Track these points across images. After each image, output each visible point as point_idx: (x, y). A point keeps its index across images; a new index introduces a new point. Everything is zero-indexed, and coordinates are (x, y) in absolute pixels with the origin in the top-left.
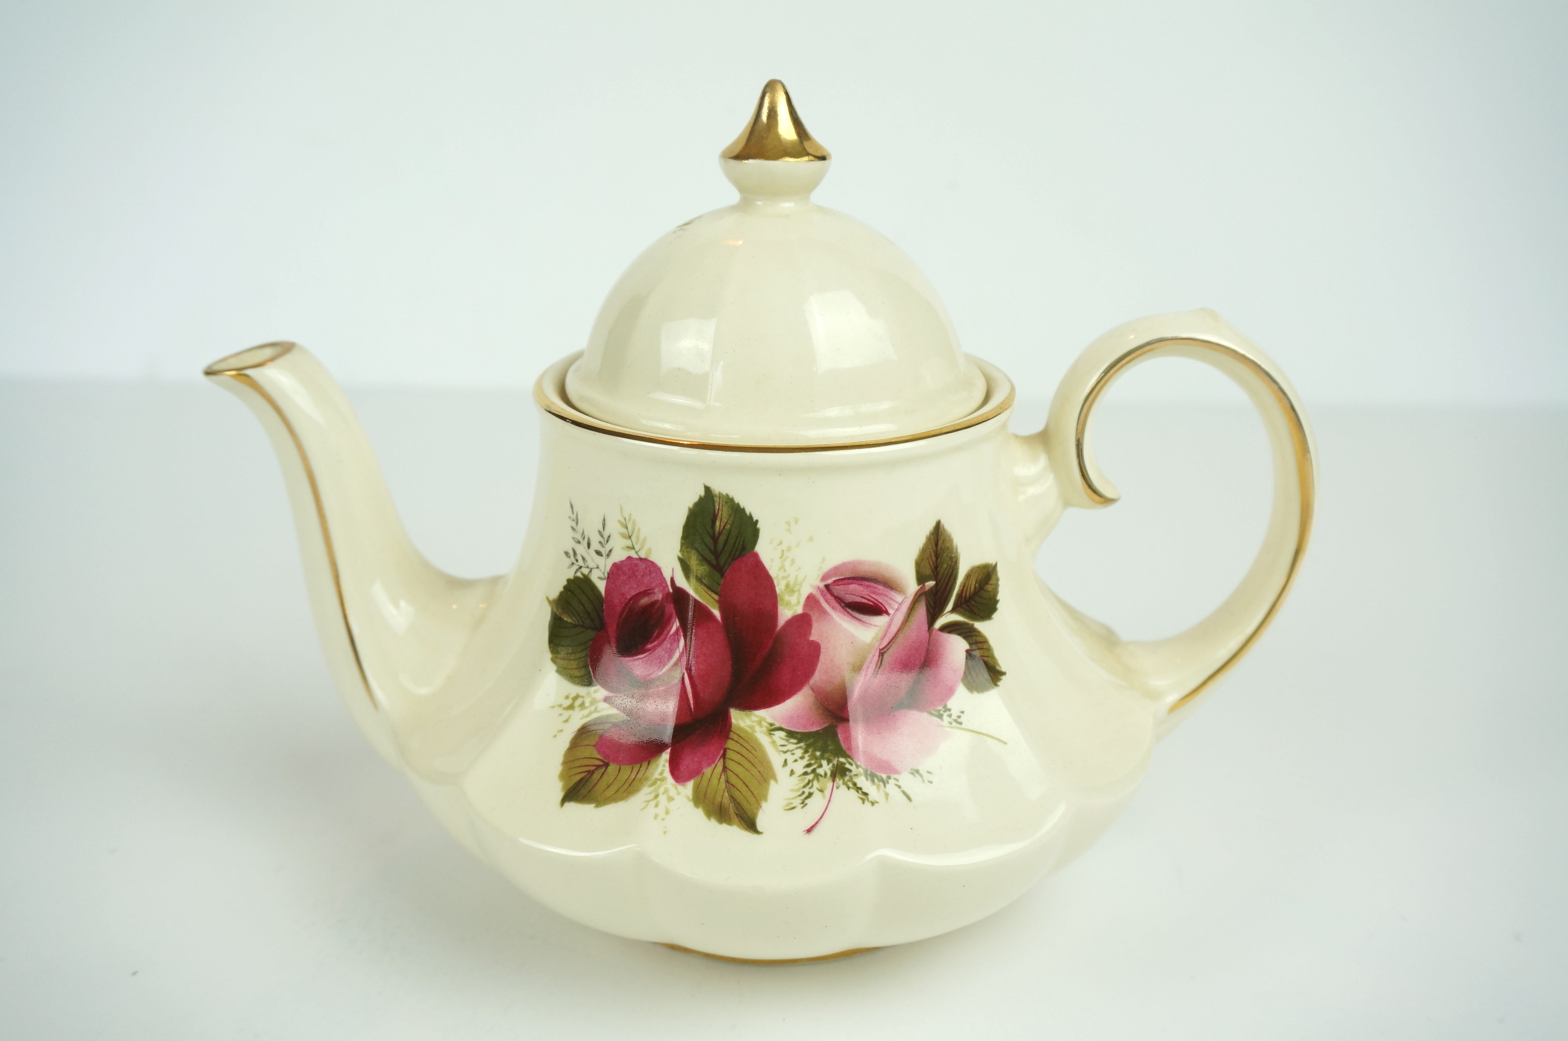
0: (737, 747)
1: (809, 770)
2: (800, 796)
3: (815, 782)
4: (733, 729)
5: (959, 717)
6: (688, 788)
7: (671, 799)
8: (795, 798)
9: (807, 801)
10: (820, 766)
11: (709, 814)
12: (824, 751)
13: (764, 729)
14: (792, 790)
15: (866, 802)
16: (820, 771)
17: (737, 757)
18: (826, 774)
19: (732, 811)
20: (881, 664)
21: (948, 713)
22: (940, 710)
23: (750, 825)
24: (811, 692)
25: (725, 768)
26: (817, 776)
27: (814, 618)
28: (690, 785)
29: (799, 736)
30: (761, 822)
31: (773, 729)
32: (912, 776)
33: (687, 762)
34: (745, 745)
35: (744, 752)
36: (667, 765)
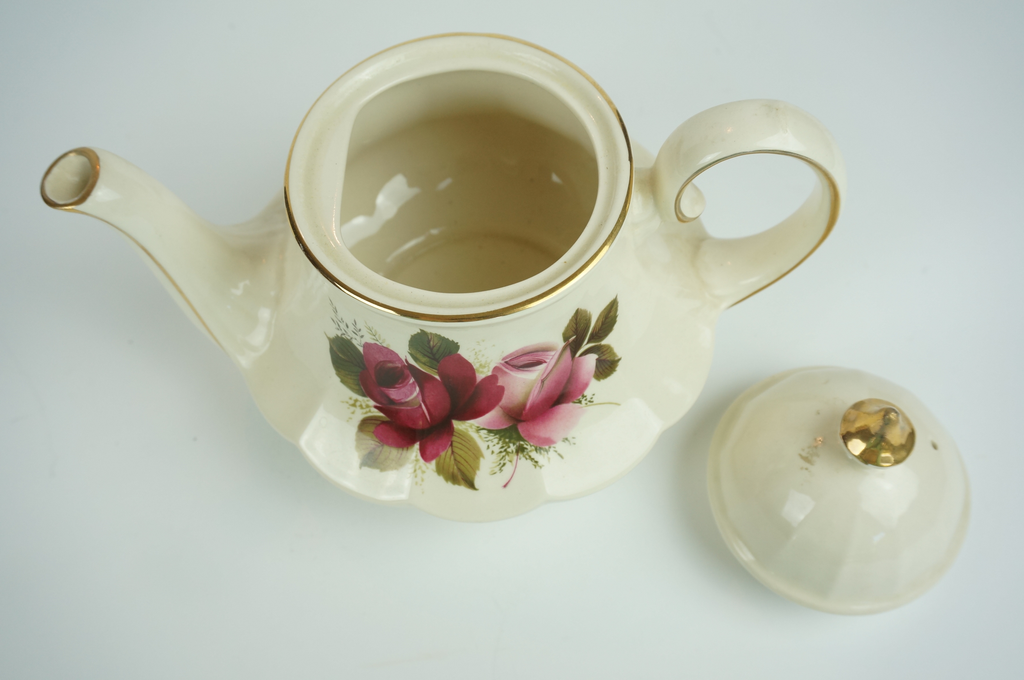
0: (459, 440)
1: (503, 450)
2: (498, 465)
3: (507, 457)
4: (455, 431)
5: (592, 398)
6: (433, 464)
7: (423, 472)
8: (496, 467)
9: (503, 468)
10: (509, 447)
11: (447, 479)
12: (510, 438)
13: (474, 430)
14: (494, 463)
15: (537, 467)
16: (509, 450)
17: (459, 446)
18: (512, 452)
19: (460, 477)
20: (543, 386)
21: (585, 398)
22: (580, 399)
23: (471, 485)
24: (500, 409)
25: (453, 452)
26: (508, 453)
27: (499, 376)
28: (434, 462)
29: (495, 432)
30: (477, 482)
31: (479, 430)
32: (563, 443)
33: (430, 450)
34: (463, 439)
35: (463, 442)
36: (419, 452)
